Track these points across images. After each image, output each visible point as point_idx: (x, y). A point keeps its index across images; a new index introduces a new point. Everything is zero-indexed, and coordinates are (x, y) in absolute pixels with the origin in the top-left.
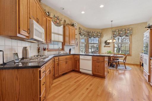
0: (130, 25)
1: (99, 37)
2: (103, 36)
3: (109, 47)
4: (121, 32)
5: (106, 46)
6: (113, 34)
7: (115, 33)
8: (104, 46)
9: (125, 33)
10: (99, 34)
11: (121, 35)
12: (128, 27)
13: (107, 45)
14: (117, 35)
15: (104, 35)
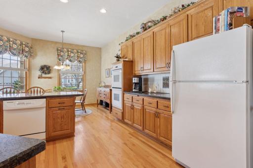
0: (84, 46)
1: (27, 54)
2: (36, 55)
3: (50, 78)
4: (72, 55)
5: (44, 75)
6: (58, 54)
7: (62, 54)
8: (38, 76)
9: (78, 56)
10: (27, 49)
11: (72, 59)
12: (81, 48)
13: (46, 73)
14: (66, 57)
15: (39, 54)
